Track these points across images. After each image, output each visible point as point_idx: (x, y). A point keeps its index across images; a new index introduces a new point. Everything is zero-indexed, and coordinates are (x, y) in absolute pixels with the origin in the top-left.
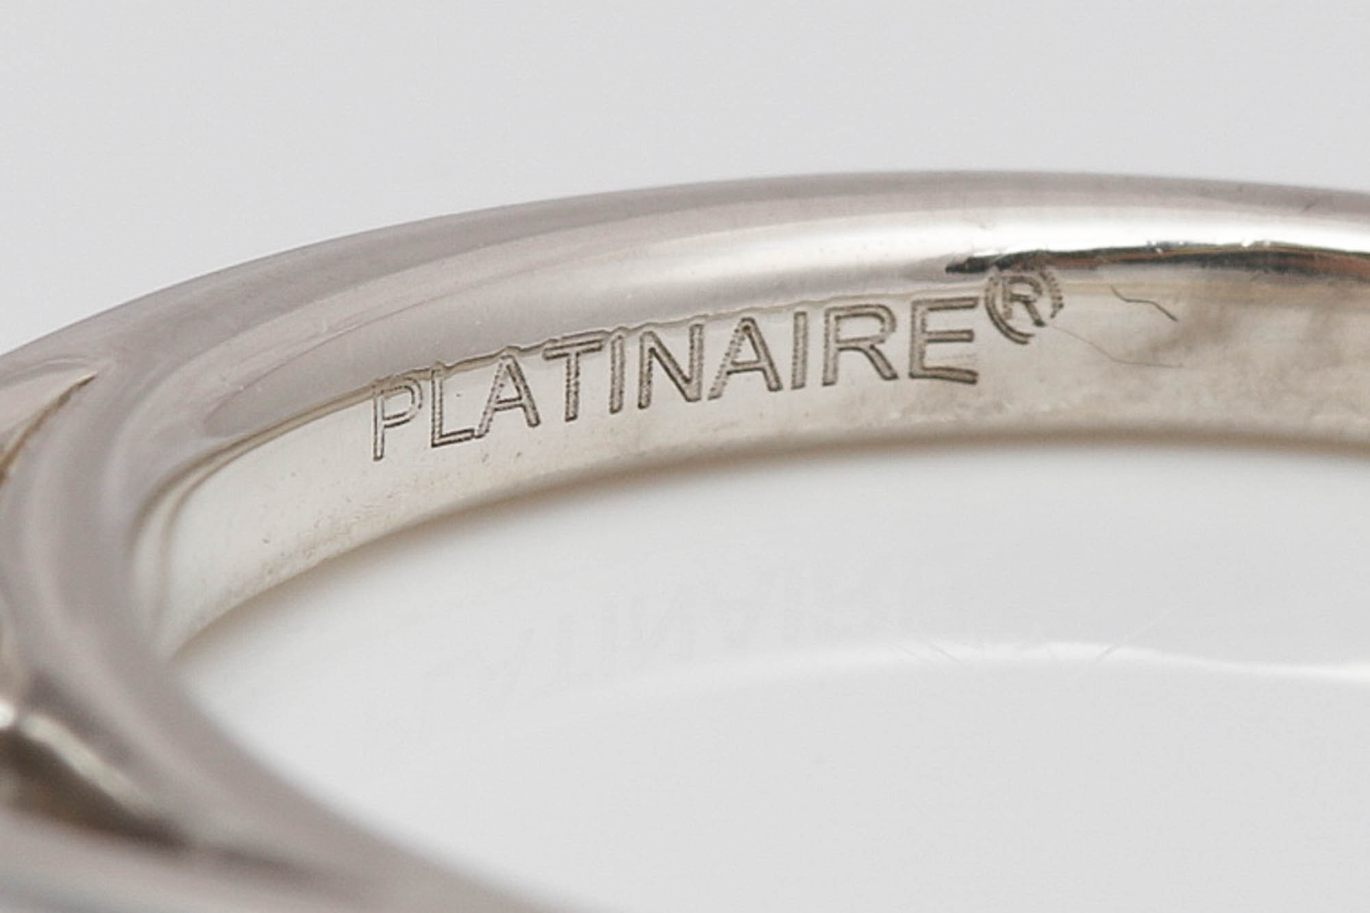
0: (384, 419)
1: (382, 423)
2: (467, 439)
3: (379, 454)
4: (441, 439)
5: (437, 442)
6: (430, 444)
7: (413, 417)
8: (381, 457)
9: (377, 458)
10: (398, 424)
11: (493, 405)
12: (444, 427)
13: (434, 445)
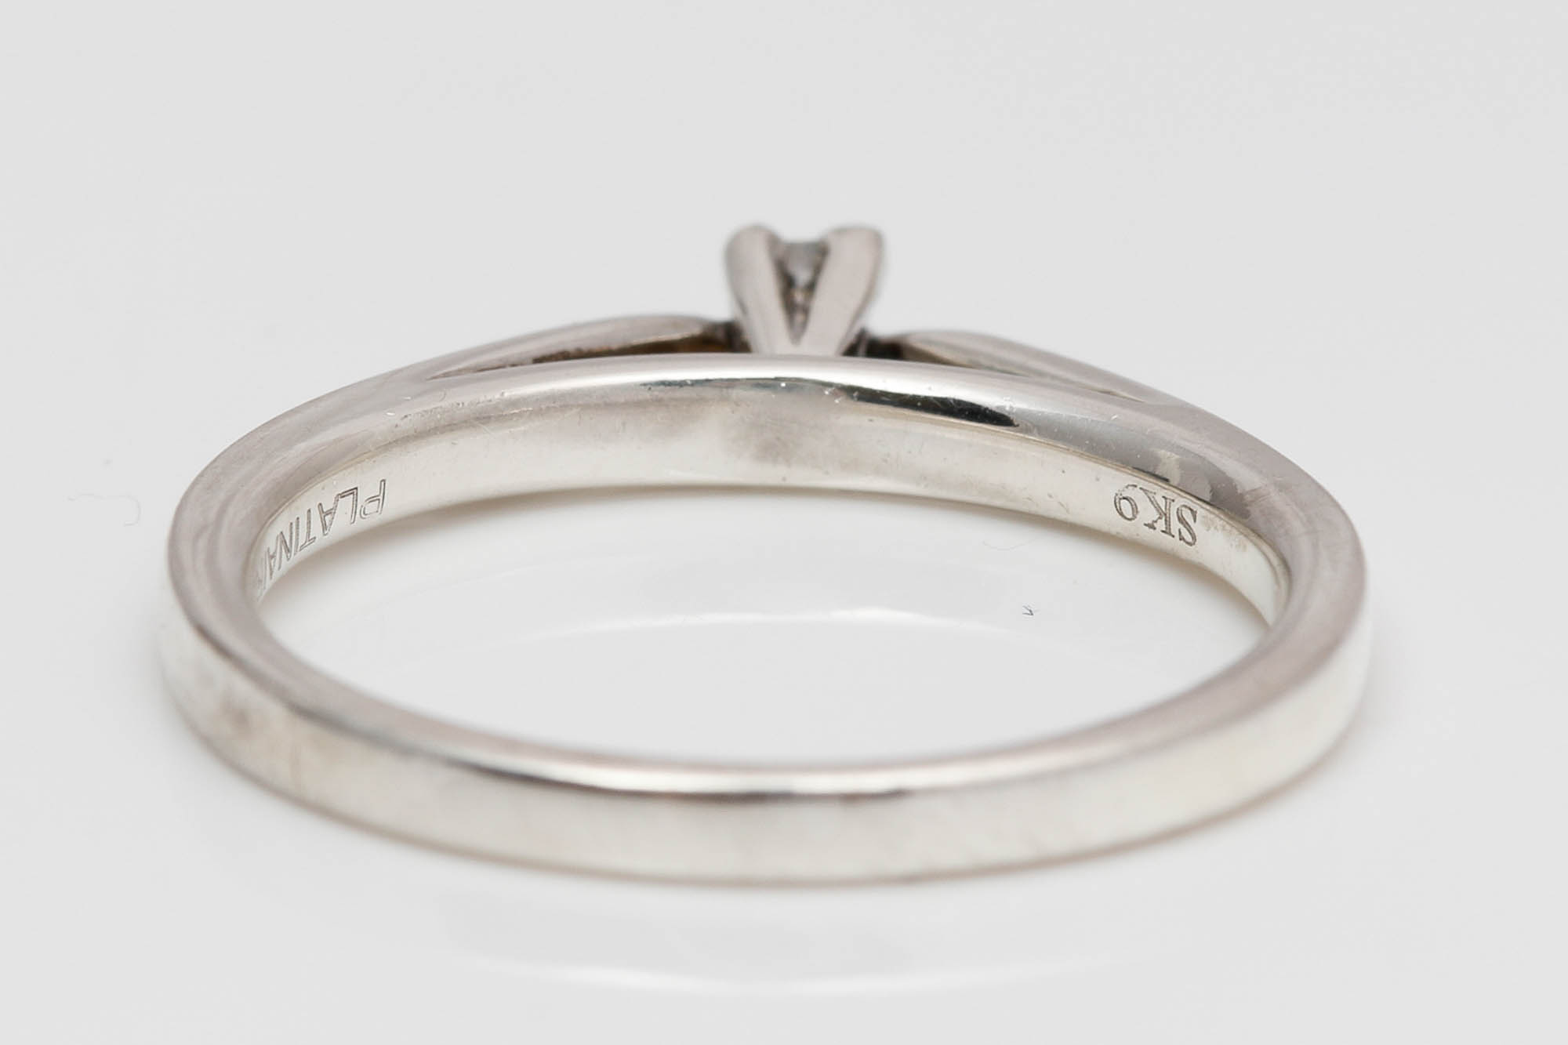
0: (379, 500)
1: (381, 498)
2: (343, 493)
3: (383, 483)
4: (353, 491)
5: (355, 491)
6: (359, 489)
7: (366, 501)
8: (382, 481)
9: (384, 481)
10: (373, 497)
11: (333, 511)
12: (351, 499)
13: (356, 488)
